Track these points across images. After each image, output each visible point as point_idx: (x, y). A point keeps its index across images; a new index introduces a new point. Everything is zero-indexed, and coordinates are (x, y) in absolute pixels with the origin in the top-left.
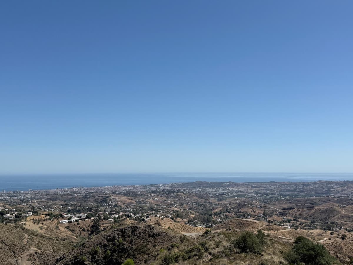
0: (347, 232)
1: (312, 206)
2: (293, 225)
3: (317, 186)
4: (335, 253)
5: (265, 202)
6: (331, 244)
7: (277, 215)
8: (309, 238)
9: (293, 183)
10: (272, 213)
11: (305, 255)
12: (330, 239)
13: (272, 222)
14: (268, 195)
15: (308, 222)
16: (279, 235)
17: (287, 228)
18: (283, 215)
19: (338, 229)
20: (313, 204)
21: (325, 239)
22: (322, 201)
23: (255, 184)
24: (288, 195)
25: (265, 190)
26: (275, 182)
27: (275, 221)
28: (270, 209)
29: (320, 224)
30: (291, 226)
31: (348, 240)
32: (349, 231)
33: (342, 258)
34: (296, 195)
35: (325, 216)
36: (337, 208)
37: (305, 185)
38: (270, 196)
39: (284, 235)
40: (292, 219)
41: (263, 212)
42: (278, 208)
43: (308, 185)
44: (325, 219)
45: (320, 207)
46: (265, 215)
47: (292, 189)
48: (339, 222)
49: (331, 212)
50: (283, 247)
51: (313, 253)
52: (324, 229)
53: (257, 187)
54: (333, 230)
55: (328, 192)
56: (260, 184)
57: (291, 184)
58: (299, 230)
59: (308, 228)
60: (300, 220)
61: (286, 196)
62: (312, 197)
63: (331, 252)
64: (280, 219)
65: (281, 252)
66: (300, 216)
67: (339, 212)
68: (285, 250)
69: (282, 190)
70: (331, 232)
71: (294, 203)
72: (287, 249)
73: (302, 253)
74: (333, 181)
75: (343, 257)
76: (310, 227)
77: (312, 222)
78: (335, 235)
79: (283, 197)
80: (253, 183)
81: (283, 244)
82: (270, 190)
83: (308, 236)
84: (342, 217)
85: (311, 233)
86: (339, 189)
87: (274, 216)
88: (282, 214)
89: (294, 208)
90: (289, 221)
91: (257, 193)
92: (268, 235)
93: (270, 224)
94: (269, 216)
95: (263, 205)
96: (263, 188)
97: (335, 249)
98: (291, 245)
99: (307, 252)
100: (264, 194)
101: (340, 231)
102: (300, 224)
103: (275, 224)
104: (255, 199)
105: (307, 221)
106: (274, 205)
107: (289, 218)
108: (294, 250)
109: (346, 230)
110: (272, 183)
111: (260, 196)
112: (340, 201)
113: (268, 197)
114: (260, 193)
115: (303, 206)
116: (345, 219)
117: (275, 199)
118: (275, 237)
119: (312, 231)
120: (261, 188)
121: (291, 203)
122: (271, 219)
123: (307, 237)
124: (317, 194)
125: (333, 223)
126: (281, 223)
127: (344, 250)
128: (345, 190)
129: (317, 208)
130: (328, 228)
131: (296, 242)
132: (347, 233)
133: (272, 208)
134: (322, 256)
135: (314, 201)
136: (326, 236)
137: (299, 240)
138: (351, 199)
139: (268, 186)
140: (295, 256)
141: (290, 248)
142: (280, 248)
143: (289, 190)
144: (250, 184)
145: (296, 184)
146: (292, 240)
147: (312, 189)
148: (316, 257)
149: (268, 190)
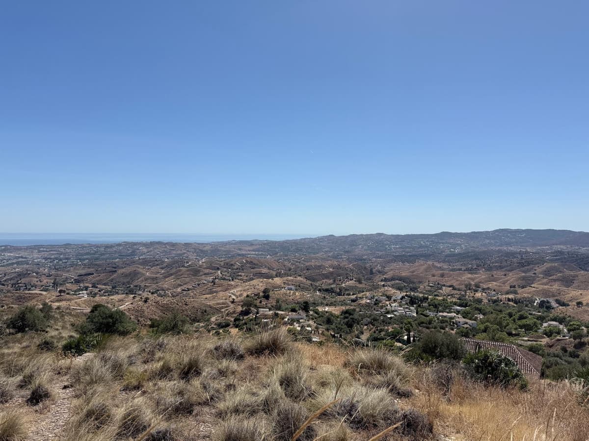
0: (150, 294)
1: (114, 270)
2: (91, 293)
3: (121, 248)
4: (137, 317)
5: (57, 269)
6: (133, 308)
7: (72, 282)
8: (109, 305)
9: (94, 246)
10: (65, 281)
11: (101, 324)
12: (132, 304)
13: (64, 292)
14: (61, 260)
15: (109, 288)
16: (72, 306)
17: (83, 297)
18: (79, 282)
19: (141, 292)
20: (115, 268)
21: (127, 304)
22: (126, 264)
23: (44, 248)
24: (87, 259)
25: (57, 254)
26: (71, 245)
27: (69, 290)
28: (63, 277)
29: (122, 288)
30: (88, 294)
31: (151, 303)
32: (152, 293)
33: (143, 322)
34: (97, 259)
35: (128, 280)
36: (141, 270)
37: (107, 247)
38: (64, 261)
39: (79, 305)
40: (90, 286)
41: (52, 281)
42: (73, 275)
43: (111, 246)
44: (128, 283)
45: (123, 270)
46: (55, 284)
47: (92, 252)
48: (142, 285)
49: (135, 275)
50: (75, 319)
51: (111, 320)
52: (127, 294)
53: (46, 251)
54: (135, 294)
55: (133, 253)
56: (52, 247)
57: (91, 247)
58: (97, 298)
59: (108, 295)
60: (99, 286)
61: (84, 260)
62: (115, 259)
63: (132, 317)
64: (75, 287)
65: (73, 325)
66: (99, 282)
67: (143, 274)
68: (78, 322)
69: (79, 253)
70: (133, 296)
71: (93, 268)
72: (81, 320)
73: (97, 322)
74: (139, 242)
75: (144, 320)
76: (110, 293)
77: (113, 288)
78: (137, 299)
79: (80, 262)
80: (42, 246)
81: (77, 316)
82: (64, 254)
83: (108, 303)
84: (146, 279)
85: (112, 299)
86: (145, 250)
87: (67, 284)
88: (77, 281)
89: (93, 274)
90: (86, 288)
91: (46, 259)
92: (58, 308)
93: (62, 294)
94: (61, 284)
95: (53, 273)
96: (55, 252)
97: (136, 314)
98: (85, 315)
99: (104, 321)
100: (56, 259)
101: (143, 294)
102: (99, 291)
103: (68, 294)
104: (44, 266)
105: (107, 287)
106: (68, 271)
107: (87, 285)
108: (89, 320)
109: (150, 292)
110: (67, 245)
111: (51, 262)
112: (145, 263)
113: (61, 262)
114: (51, 259)
115: (105, 271)
116: (149, 281)
117: (70, 264)
118: (67, 309)
119: (112, 297)
120: (52, 252)
121: (89, 268)
122: (63, 289)
123: (106, 305)
124: (121, 256)
125: (136, 286)
126: (75, 291)
127: (146, 313)
128: (151, 251)
129: (120, 271)
130: (131, 292)
131: (92, 311)
132: (150, 296)
133: (66, 275)
134: (121, 322)
135: (117, 264)
136: (128, 301)
137: (95, 308)
138: (156, 260)
139: (62, 250)
140: (90, 326)
141: (84, 318)
142: (72, 320)
143: (87, 254)
144: (37, 248)
145: (97, 247)
146: (88, 310)
147: (115, 251)
148: (114, 323)
149: (61, 254)
